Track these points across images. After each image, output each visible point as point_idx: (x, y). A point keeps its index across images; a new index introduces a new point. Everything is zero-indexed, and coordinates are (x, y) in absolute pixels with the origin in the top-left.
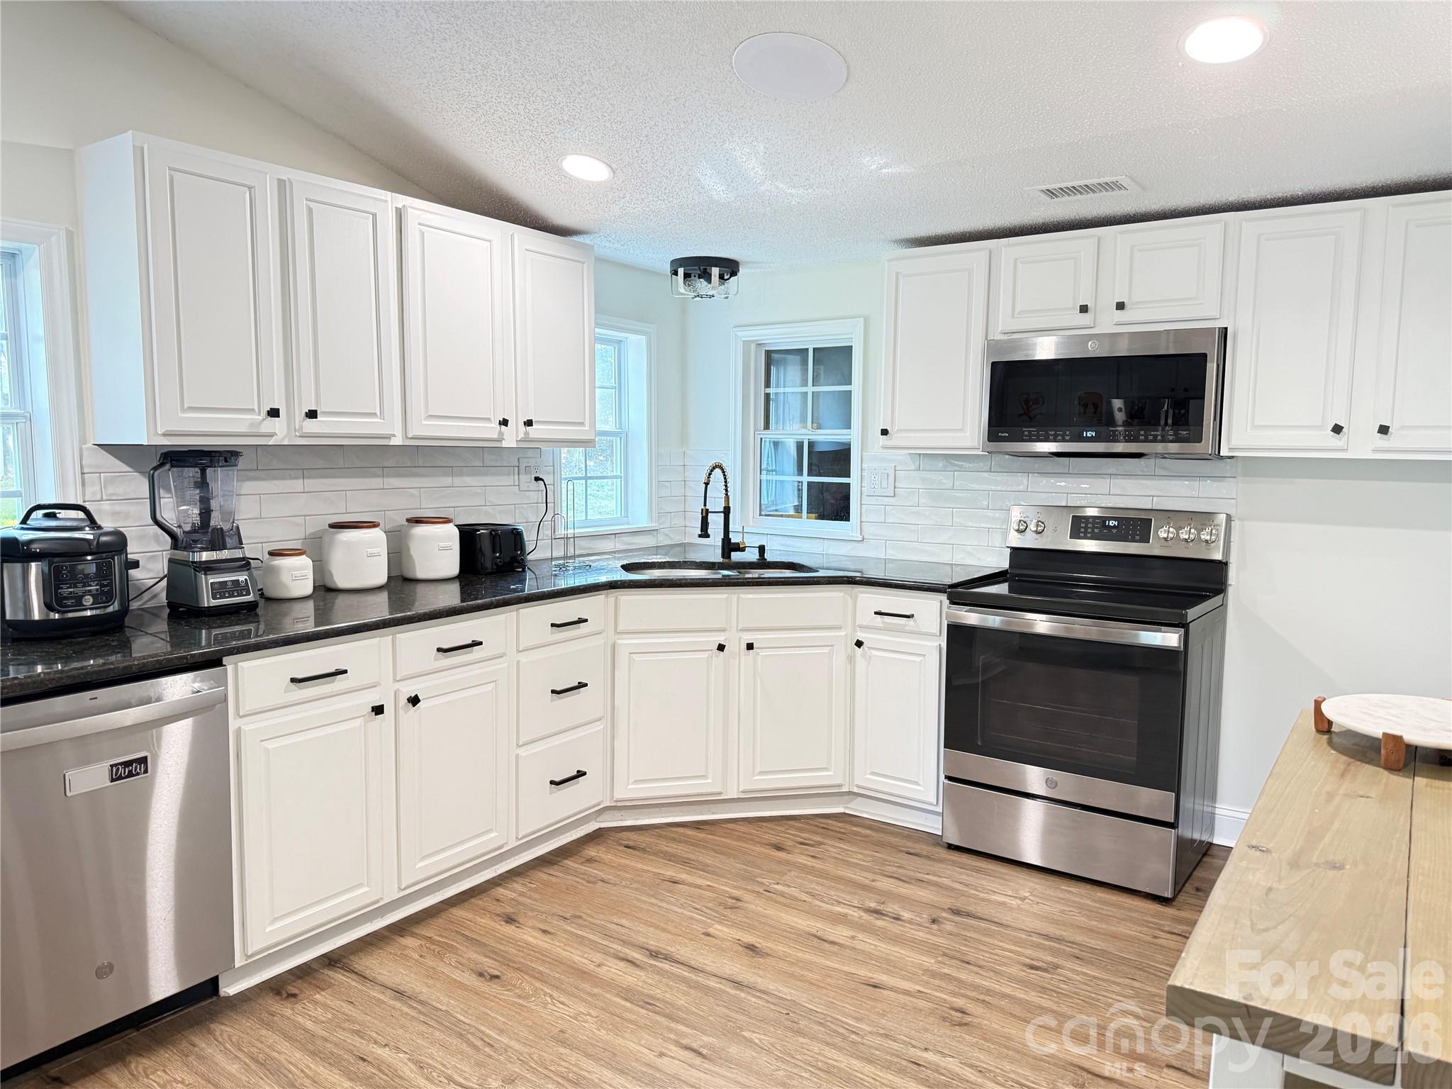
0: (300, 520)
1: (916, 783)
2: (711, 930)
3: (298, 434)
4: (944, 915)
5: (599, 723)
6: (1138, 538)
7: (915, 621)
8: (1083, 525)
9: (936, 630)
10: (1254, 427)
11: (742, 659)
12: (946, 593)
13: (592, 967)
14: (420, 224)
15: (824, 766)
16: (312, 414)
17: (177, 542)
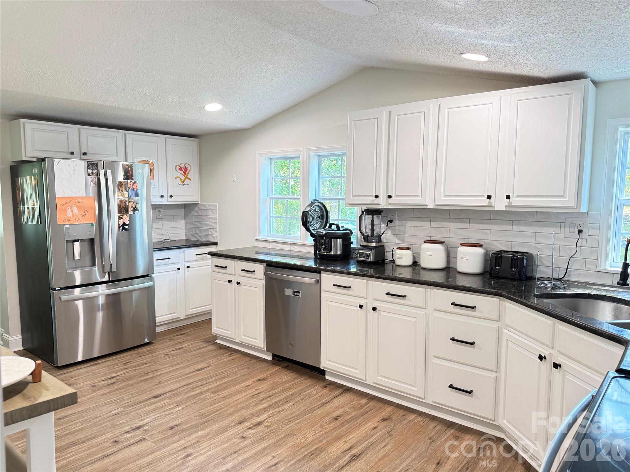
16: (389, 197)
17: (366, 238)
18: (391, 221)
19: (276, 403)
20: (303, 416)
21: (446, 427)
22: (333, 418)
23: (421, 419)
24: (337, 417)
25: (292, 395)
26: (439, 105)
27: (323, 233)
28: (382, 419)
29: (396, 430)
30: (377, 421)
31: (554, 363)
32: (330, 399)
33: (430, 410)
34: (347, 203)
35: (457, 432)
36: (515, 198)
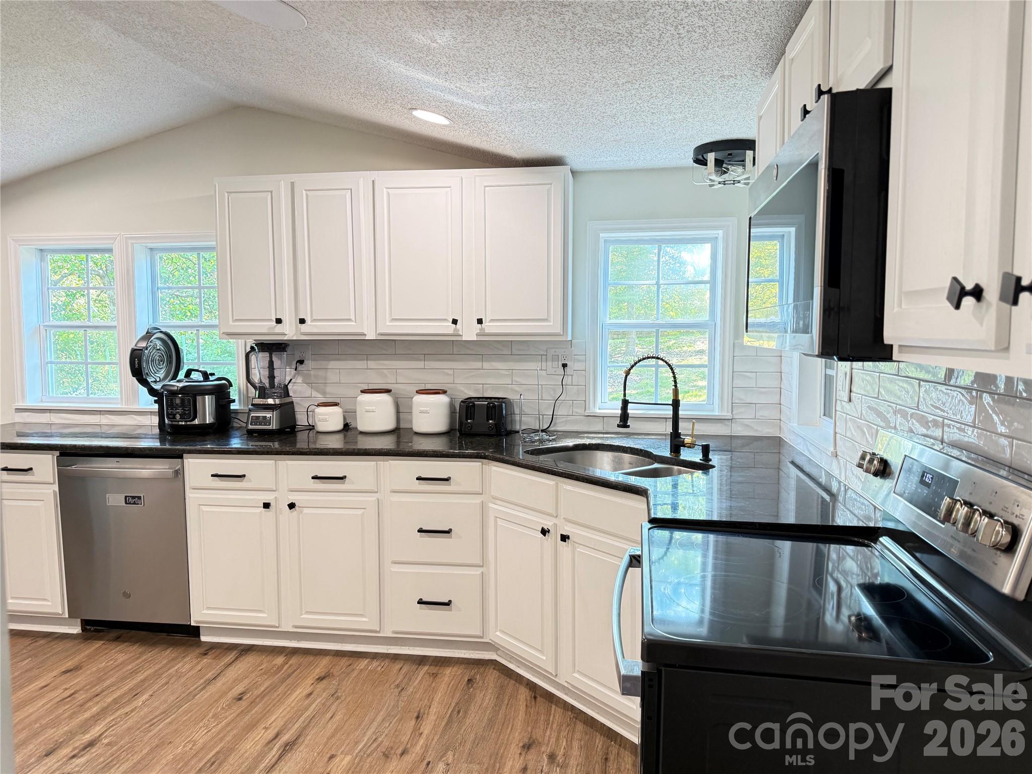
3: (300, 333)
14: (387, 188)
16: (302, 321)
17: (263, 392)
18: (301, 362)
19: (115, 701)
20: (176, 709)
21: (416, 664)
22: (234, 699)
23: (378, 663)
24: (240, 694)
25: (143, 681)
26: (373, 181)
27: (178, 387)
28: (318, 679)
29: (343, 689)
30: (310, 684)
31: (562, 535)
32: (219, 671)
33: (388, 647)
34: (223, 333)
35: (432, 667)
36: (489, 322)
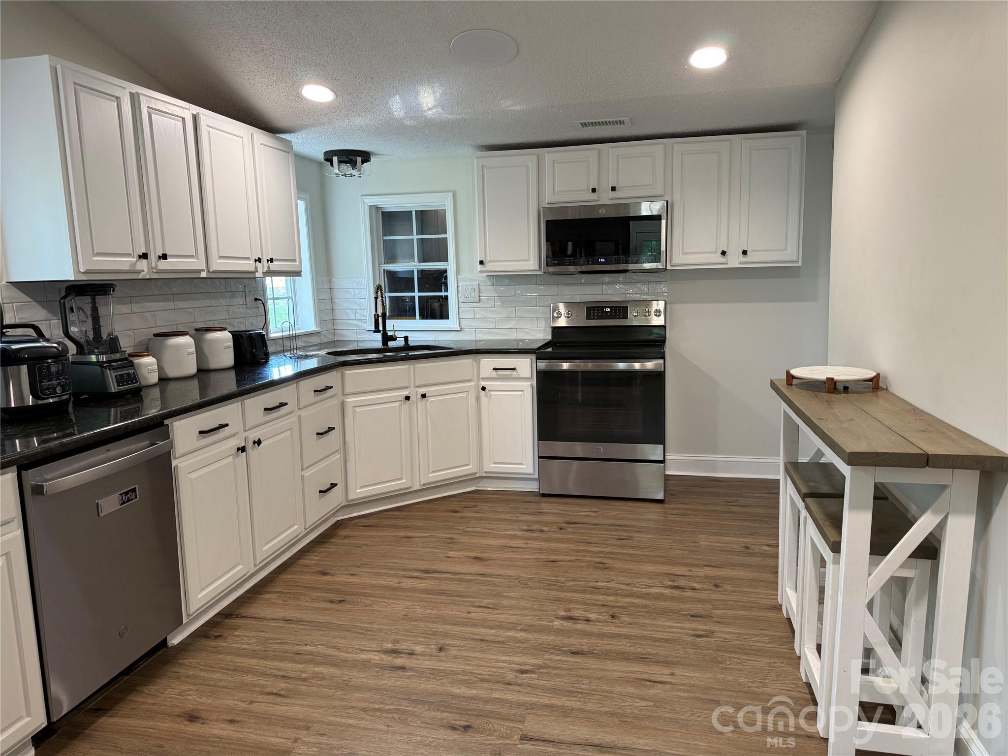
0: (130, 333)
1: (521, 464)
2: (448, 555)
3: (154, 270)
4: (564, 525)
5: (337, 454)
6: (621, 316)
7: (517, 371)
8: (592, 312)
9: (528, 375)
10: (684, 253)
11: (419, 404)
12: (535, 353)
13: (396, 585)
14: (207, 126)
15: (466, 463)
